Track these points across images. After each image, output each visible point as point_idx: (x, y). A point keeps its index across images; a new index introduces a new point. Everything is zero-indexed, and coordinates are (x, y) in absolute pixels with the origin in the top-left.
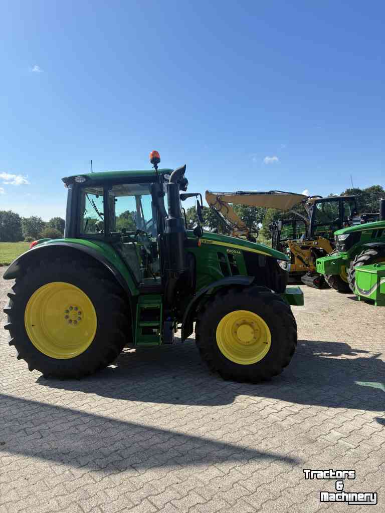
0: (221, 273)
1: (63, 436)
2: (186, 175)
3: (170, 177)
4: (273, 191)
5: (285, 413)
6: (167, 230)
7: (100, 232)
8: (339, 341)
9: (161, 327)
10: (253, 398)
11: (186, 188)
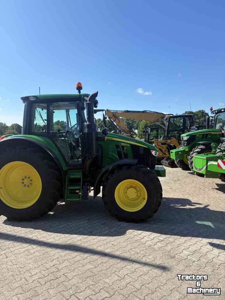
0: (117, 157)
1: (20, 257)
2: (97, 98)
3: (88, 99)
4: (146, 111)
5: (156, 240)
6: (86, 130)
7: (44, 131)
8: (184, 198)
9: (81, 189)
10: (136, 231)
11: (97, 106)
